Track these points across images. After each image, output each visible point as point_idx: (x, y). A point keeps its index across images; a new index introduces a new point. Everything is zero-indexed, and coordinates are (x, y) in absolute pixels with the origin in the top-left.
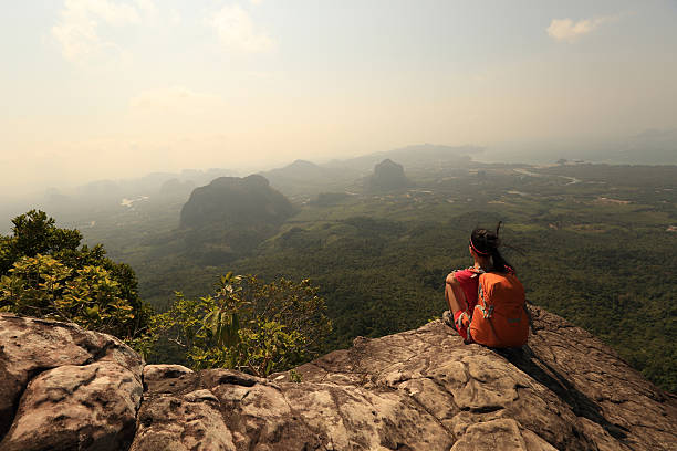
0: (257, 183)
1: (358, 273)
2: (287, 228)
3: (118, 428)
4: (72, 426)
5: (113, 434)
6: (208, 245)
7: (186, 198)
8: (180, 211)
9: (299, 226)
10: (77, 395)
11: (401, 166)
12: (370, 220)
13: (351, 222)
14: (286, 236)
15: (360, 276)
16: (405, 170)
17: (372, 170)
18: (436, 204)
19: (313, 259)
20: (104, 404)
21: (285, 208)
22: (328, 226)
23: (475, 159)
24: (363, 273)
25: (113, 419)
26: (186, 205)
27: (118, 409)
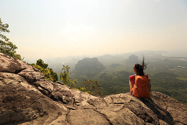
0: (95, 60)
1: (122, 88)
2: (102, 73)
3: (33, 79)
4: (26, 75)
5: (32, 79)
6: (81, 75)
7: (77, 63)
8: (75, 66)
9: (105, 72)
10: (29, 72)
11: (137, 57)
12: (127, 72)
13: (121, 72)
14: (102, 75)
15: (123, 89)
16: (138, 58)
17: (128, 58)
18: (149, 69)
19: (109, 82)
20: (32, 75)
21: (102, 67)
22: (114, 73)
23: (163, 55)
24: (124, 88)
25: (33, 77)
26: (76, 65)
27: (34, 76)
